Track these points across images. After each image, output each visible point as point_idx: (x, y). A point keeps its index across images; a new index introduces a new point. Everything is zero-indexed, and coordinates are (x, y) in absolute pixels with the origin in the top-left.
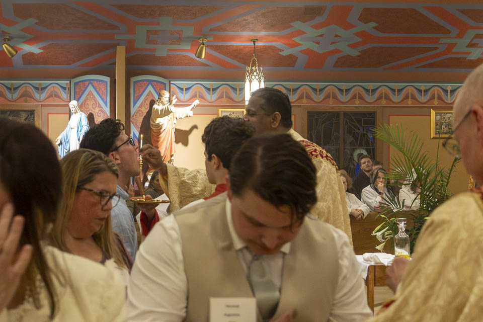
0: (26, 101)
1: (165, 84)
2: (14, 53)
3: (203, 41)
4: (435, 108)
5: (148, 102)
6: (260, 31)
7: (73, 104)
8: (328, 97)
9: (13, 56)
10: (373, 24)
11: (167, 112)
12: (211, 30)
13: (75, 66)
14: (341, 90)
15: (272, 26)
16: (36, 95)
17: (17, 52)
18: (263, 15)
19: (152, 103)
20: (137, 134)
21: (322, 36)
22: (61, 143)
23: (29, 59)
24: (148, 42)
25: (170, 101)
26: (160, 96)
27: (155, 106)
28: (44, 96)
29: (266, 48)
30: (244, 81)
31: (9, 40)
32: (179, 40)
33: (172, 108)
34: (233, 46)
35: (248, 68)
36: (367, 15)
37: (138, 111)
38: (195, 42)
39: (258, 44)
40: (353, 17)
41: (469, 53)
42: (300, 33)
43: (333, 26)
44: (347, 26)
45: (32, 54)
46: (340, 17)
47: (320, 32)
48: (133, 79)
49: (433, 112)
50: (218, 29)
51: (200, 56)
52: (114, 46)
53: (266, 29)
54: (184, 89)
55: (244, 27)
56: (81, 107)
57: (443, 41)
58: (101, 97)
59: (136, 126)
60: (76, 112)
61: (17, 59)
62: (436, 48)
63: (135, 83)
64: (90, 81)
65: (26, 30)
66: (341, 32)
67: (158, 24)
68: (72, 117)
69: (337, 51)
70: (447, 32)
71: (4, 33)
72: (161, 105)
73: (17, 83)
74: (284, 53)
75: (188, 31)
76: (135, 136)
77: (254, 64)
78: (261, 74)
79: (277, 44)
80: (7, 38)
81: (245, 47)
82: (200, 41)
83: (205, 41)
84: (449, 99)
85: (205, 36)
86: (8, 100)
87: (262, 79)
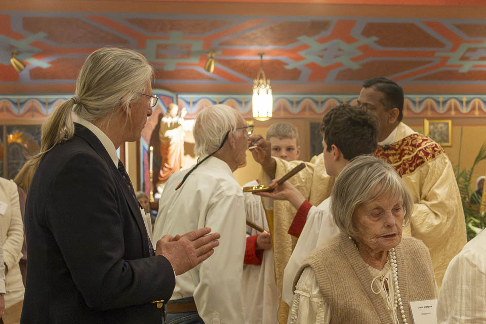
0: (33, 116)
1: (172, 98)
2: (22, 67)
3: (212, 55)
4: (428, 119)
5: (157, 116)
6: (266, 45)
9: (21, 70)
10: (375, 38)
11: (176, 125)
12: (221, 44)
15: (278, 40)
16: (43, 109)
17: (25, 66)
18: (272, 29)
19: (161, 116)
20: (147, 147)
21: (326, 49)
23: (37, 73)
24: (159, 57)
25: (179, 114)
26: (169, 109)
27: (164, 120)
28: (51, 110)
29: (272, 62)
30: (251, 93)
31: (17, 54)
32: (189, 54)
33: (181, 121)
34: (240, 60)
35: (256, 81)
36: (369, 30)
38: (204, 57)
39: (266, 58)
40: (356, 32)
41: (460, 66)
42: (305, 47)
43: (338, 41)
44: (350, 40)
45: (39, 69)
46: (344, 31)
47: (326, 45)
49: (427, 122)
51: (208, 70)
53: (273, 43)
54: (191, 103)
55: (252, 41)
57: (437, 54)
59: (145, 139)
61: (25, 73)
62: (432, 62)
65: (35, 44)
66: (344, 46)
67: (167, 38)
69: (339, 65)
70: (440, 45)
71: (12, 47)
72: (170, 118)
73: (23, 98)
74: (289, 67)
75: (197, 46)
76: (144, 148)
77: (261, 77)
78: (268, 86)
79: (282, 58)
80: (15, 53)
81: (251, 61)
82: (209, 55)
83: (214, 55)
84: (441, 110)
85: (214, 51)
86: (15, 115)
87: (270, 91)
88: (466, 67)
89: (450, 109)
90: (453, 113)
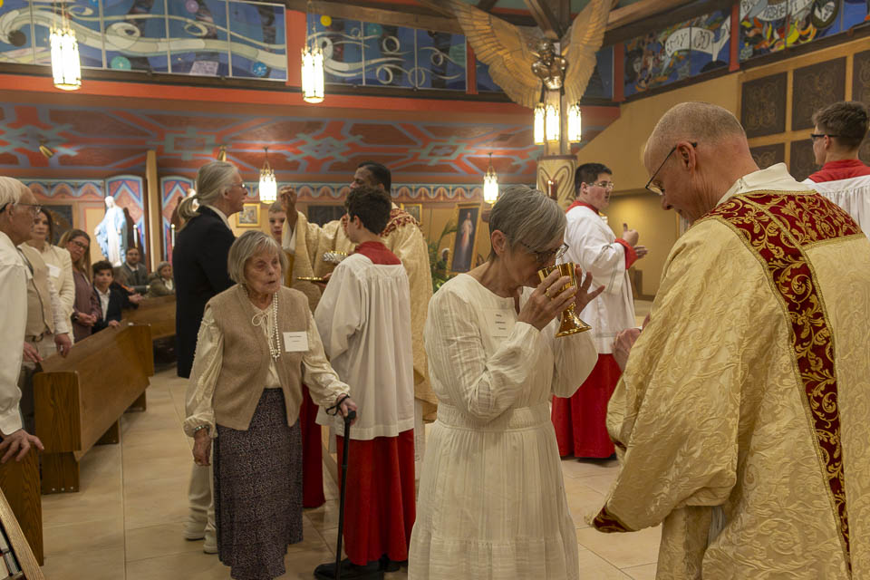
0: (63, 197)
1: (190, 184)
2: (51, 154)
3: (223, 147)
4: (404, 203)
5: (177, 199)
6: (270, 140)
7: (109, 200)
8: (323, 194)
9: (50, 157)
10: (360, 137)
12: (231, 139)
13: (110, 167)
14: (333, 190)
15: (280, 137)
16: (73, 192)
17: (54, 153)
18: (274, 127)
20: (168, 225)
21: (319, 146)
22: (99, 234)
23: (65, 160)
24: (177, 148)
28: (80, 192)
29: (276, 155)
30: (258, 181)
32: (203, 146)
34: (247, 153)
35: (262, 171)
36: (356, 130)
37: (167, 207)
38: (217, 149)
39: (270, 151)
40: (345, 131)
41: (429, 161)
42: (303, 143)
43: (330, 138)
44: (340, 138)
45: (68, 157)
46: (335, 130)
47: (319, 142)
48: (163, 179)
50: (234, 139)
52: (145, 151)
53: (276, 139)
55: (258, 137)
56: (117, 202)
57: (411, 151)
58: (134, 193)
59: (166, 217)
60: (112, 206)
61: (54, 160)
62: (406, 157)
63: (166, 182)
64: (124, 181)
65: (62, 134)
66: (335, 142)
67: (184, 132)
68: (108, 211)
69: (330, 158)
70: (415, 143)
71: (41, 136)
73: (53, 181)
74: (290, 160)
75: (211, 139)
76: (166, 226)
77: (266, 167)
78: (272, 175)
79: (284, 152)
80: (45, 142)
81: (258, 153)
82: (221, 148)
83: (225, 148)
84: (414, 196)
85: (225, 144)
86: (45, 196)
87: (274, 179)
88: (434, 161)
89: (421, 195)
90: (423, 198)
